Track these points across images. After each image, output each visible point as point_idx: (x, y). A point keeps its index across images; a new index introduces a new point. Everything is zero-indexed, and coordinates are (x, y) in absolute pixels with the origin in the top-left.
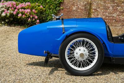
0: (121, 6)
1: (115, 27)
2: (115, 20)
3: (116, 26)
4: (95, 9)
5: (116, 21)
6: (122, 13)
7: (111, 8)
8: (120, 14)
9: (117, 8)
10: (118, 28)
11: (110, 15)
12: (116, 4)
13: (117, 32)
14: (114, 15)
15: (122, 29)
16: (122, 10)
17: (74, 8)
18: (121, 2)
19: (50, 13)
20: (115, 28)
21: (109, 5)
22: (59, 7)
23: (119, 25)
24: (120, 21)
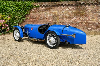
0: (83, 17)
2: (78, 25)
4: (61, 19)
7: (75, 18)
9: (80, 18)
11: (74, 22)
12: (79, 16)
14: (77, 22)
16: (83, 20)
17: (40, 18)
19: (15, 22)
21: (73, 16)
22: (25, 17)
23: (82, 28)
24: (82, 26)
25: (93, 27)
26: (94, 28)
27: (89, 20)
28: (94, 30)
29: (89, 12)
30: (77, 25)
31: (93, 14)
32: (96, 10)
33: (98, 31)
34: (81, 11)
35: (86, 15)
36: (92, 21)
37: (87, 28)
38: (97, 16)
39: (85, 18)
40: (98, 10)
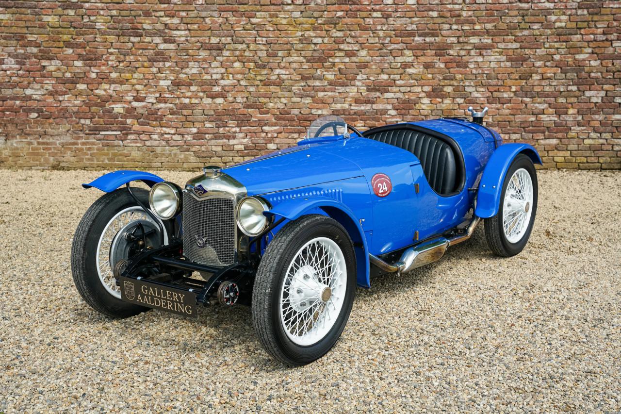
0: (61, 56)
1: (40, 140)
2: (39, 111)
3: (45, 133)
5: (45, 116)
6: (71, 86)
7: (11, 64)
8: (61, 88)
9: (44, 63)
10: (58, 141)
11: (9, 93)
12: (35, 50)
13: (52, 159)
14: (28, 92)
15: (77, 144)
16: (68, 75)
18: (61, 44)
20: (39, 143)
23: (62, 129)
24: (64, 114)
25: (129, 121)
26: (137, 127)
27: (103, 78)
28: (135, 141)
29: (99, 25)
30: (32, 110)
31: (122, 39)
32: (138, 19)
33: (159, 150)
34: (46, 19)
35: (78, 46)
36: (121, 83)
37: (95, 130)
38: (146, 52)
39: (79, 63)
40: (147, 14)
